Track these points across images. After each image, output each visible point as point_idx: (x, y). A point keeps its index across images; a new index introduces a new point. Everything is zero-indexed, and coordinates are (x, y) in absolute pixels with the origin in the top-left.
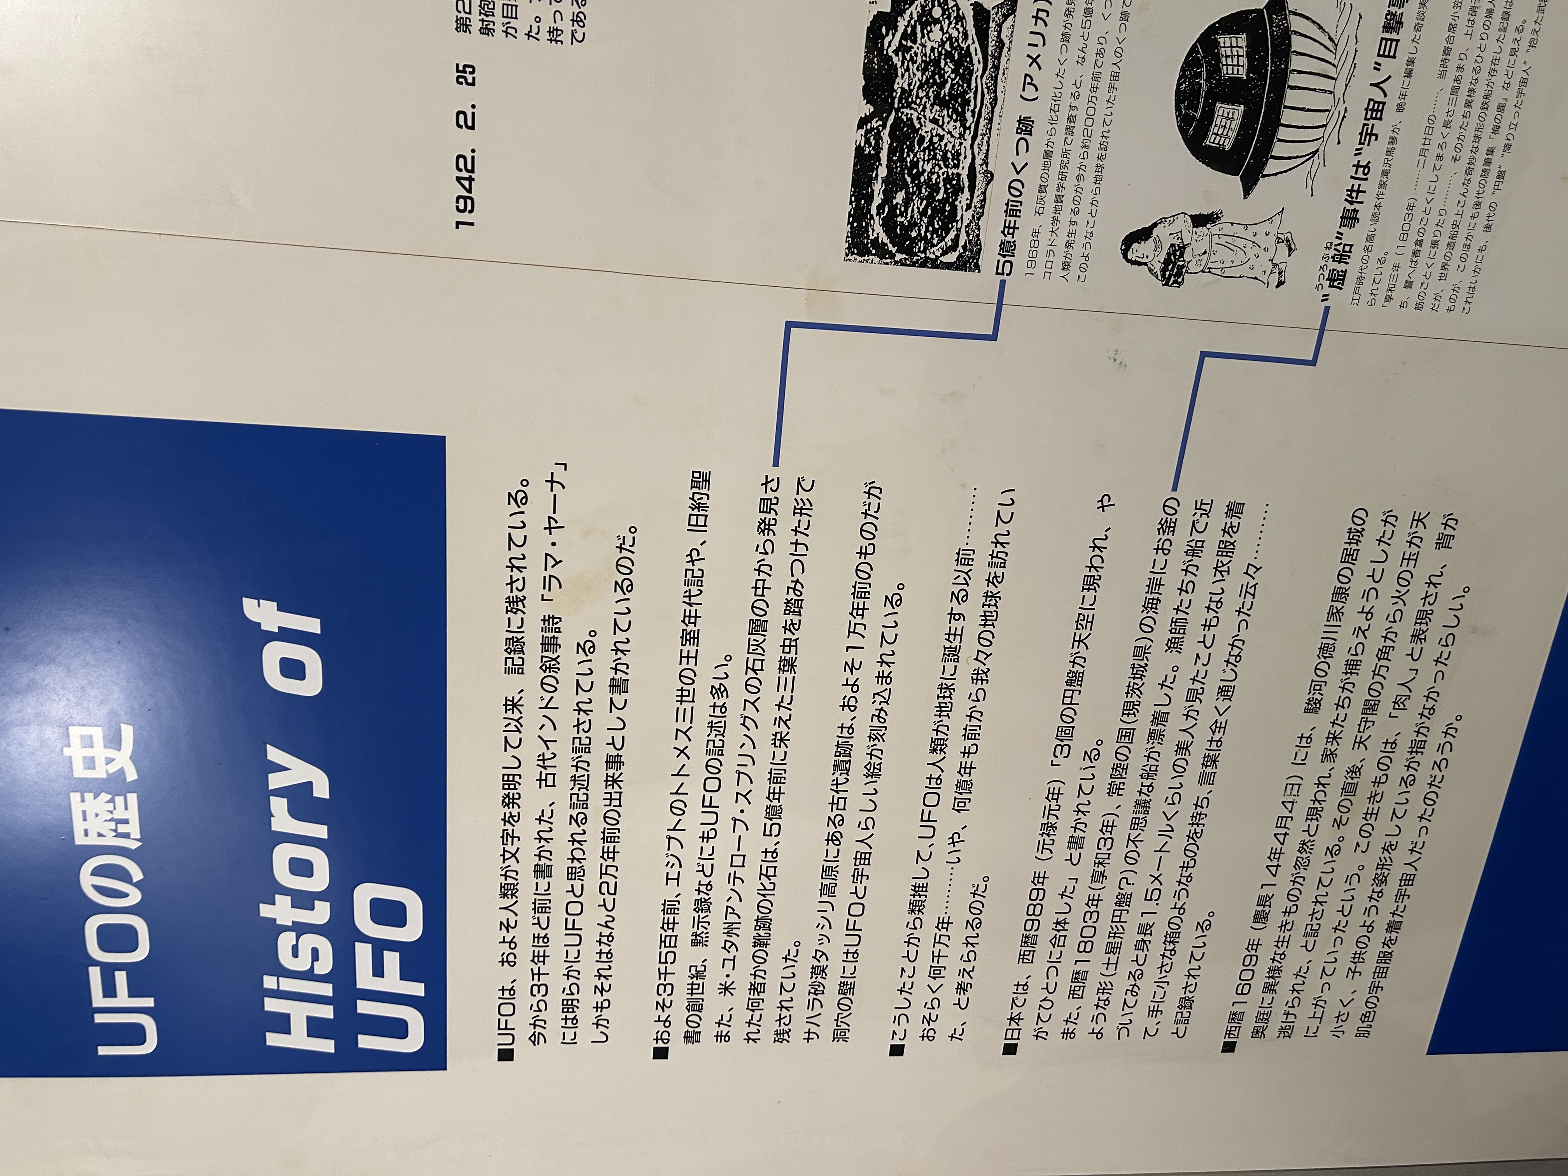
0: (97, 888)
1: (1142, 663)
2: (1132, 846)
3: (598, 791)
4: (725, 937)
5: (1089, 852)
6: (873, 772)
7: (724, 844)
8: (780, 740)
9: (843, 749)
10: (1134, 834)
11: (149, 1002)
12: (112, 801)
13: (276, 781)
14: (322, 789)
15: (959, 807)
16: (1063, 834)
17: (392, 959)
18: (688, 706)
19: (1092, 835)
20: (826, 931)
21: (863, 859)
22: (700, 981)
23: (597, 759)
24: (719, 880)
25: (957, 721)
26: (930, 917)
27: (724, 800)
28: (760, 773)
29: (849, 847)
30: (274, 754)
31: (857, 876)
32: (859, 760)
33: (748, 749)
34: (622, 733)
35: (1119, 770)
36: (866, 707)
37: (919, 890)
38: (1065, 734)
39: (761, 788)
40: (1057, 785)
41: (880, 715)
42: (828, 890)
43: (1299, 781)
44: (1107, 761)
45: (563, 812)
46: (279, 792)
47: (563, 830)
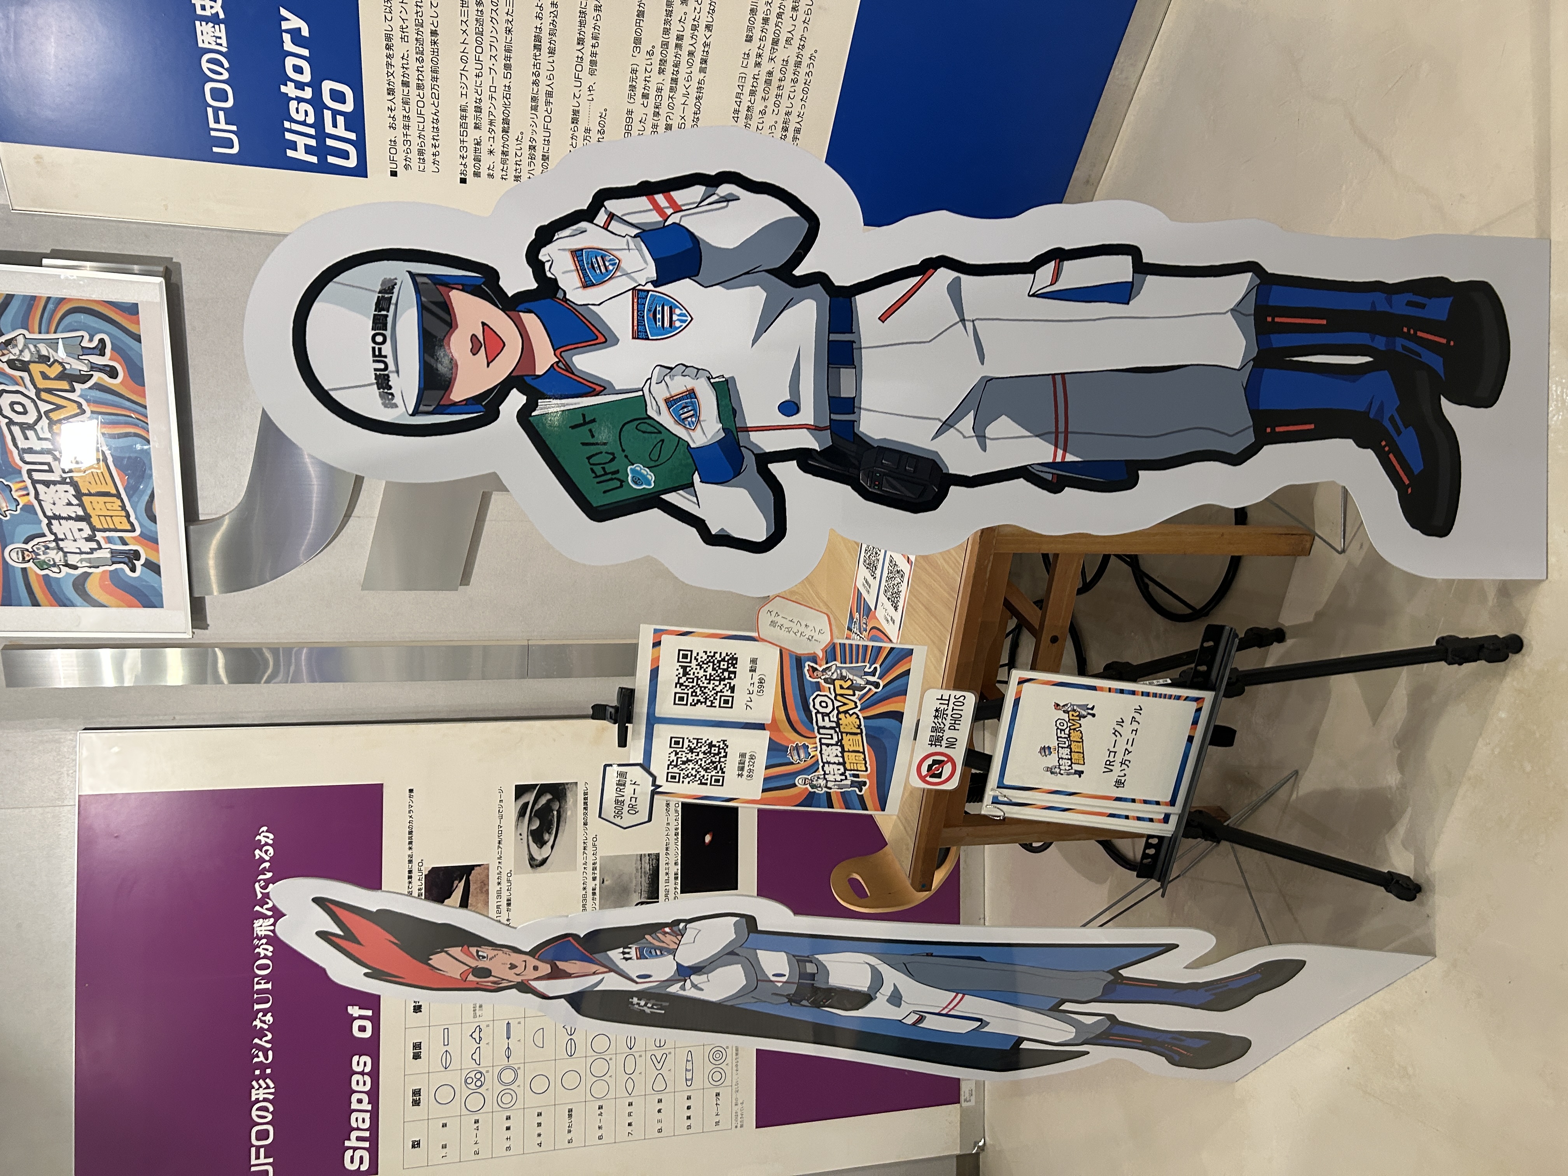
0: (209, 69)
1: (670, 9)
2: (670, 100)
3: (428, 47)
4: (489, 126)
5: (652, 101)
6: (552, 52)
7: (486, 80)
8: (509, 31)
9: (538, 39)
10: (671, 94)
11: (234, 128)
12: (214, 27)
13: (285, 25)
14: (305, 32)
15: (592, 73)
16: (639, 91)
17: (340, 120)
18: (466, 9)
19: (653, 93)
20: (534, 128)
21: (549, 94)
22: (479, 147)
23: (427, 29)
24: (485, 97)
25: (589, 30)
26: (582, 126)
27: (485, 58)
28: (501, 46)
29: (543, 89)
30: (284, 12)
31: (548, 103)
32: (545, 45)
33: (494, 34)
34: (437, 19)
35: (663, 62)
36: (547, 19)
37: (576, 112)
38: (637, 41)
39: (502, 54)
40: (635, 66)
41: (553, 23)
42: (535, 108)
43: (744, 75)
44: (657, 57)
45: (413, 56)
46: (287, 31)
47: (413, 65)
